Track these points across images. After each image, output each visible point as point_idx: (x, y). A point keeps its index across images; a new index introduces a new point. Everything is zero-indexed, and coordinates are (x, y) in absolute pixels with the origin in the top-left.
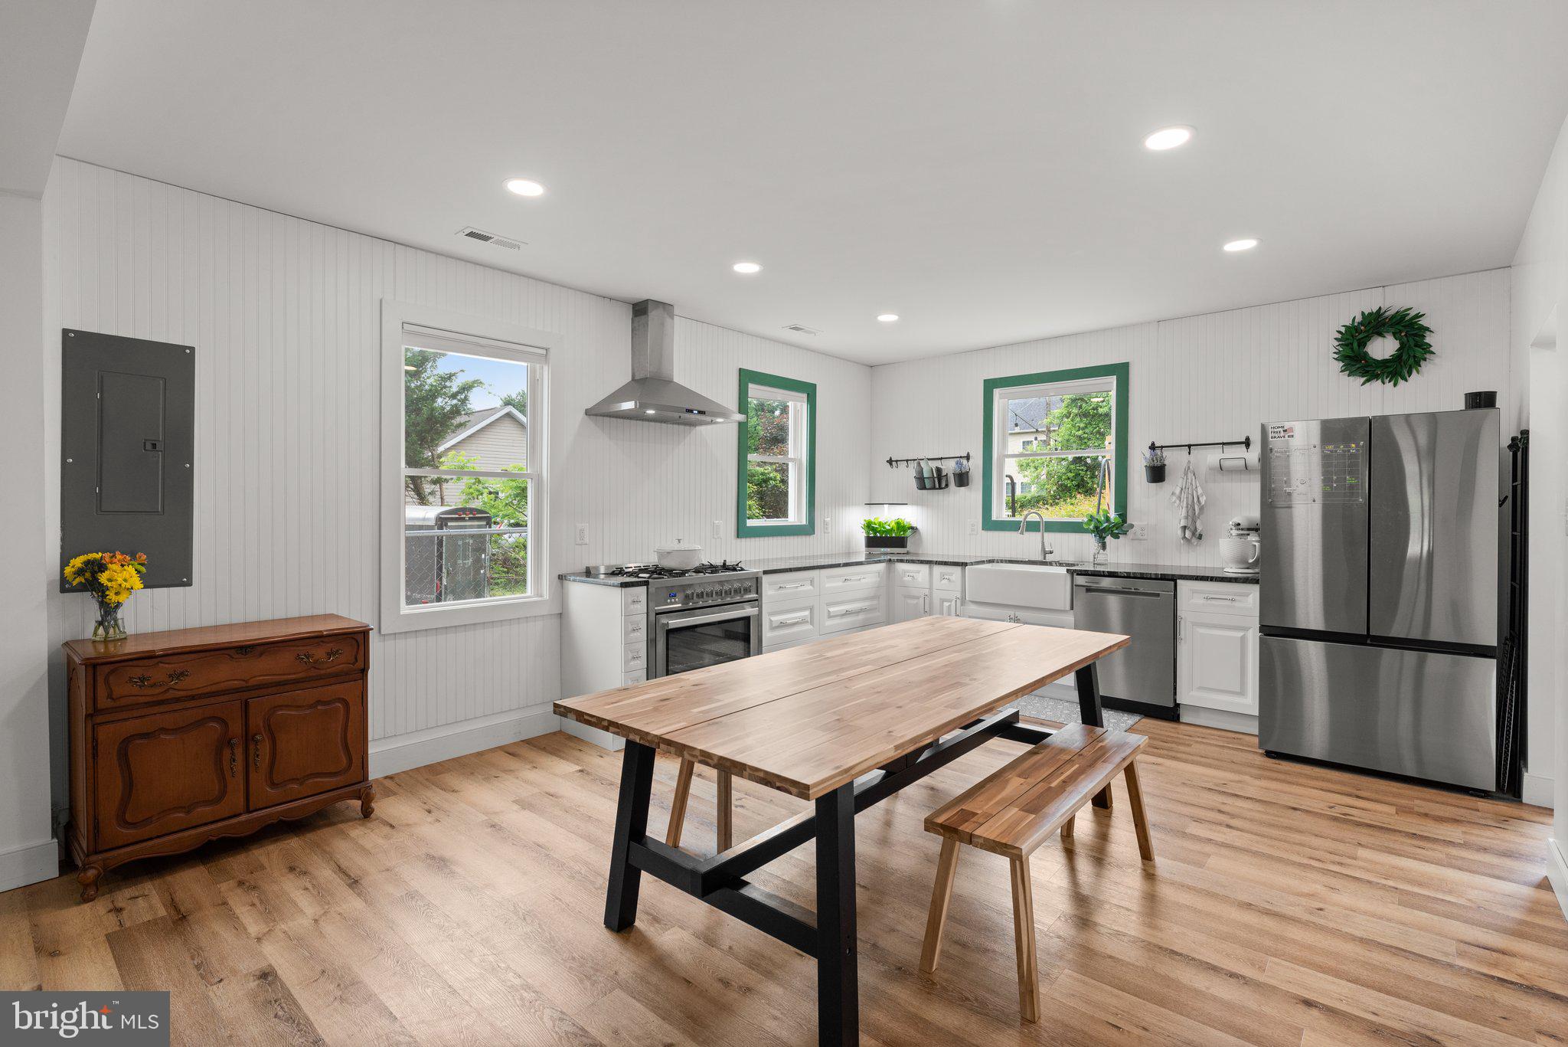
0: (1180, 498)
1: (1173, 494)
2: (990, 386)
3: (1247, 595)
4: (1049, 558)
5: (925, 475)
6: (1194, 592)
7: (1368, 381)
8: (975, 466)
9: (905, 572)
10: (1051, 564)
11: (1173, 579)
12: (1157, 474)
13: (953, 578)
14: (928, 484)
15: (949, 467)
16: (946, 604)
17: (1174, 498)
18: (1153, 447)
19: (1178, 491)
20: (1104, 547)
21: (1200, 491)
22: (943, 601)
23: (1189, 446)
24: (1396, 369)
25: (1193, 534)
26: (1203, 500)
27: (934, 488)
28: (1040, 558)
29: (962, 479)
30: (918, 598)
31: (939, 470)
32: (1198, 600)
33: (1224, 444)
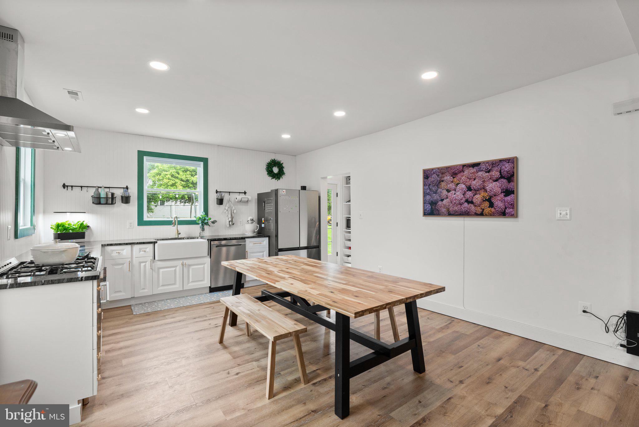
0: (227, 210)
1: (225, 209)
2: (141, 154)
3: (264, 241)
4: (180, 236)
5: (102, 196)
6: (250, 242)
7: (273, 178)
8: (133, 192)
9: (113, 251)
10: (183, 238)
11: (243, 238)
12: (220, 202)
13: (147, 250)
14: (103, 201)
15: (119, 193)
16: (142, 265)
17: (225, 211)
18: (217, 192)
19: (227, 208)
20: (203, 229)
21: (234, 208)
22: (140, 263)
23: (230, 192)
24: (278, 176)
25: (232, 223)
26: (235, 211)
27: (107, 204)
28: (176, 237)
29: (126, 200)
30: (123, 264)
31: (113, 194)
32: (251, 245)
33: (239, 192)
